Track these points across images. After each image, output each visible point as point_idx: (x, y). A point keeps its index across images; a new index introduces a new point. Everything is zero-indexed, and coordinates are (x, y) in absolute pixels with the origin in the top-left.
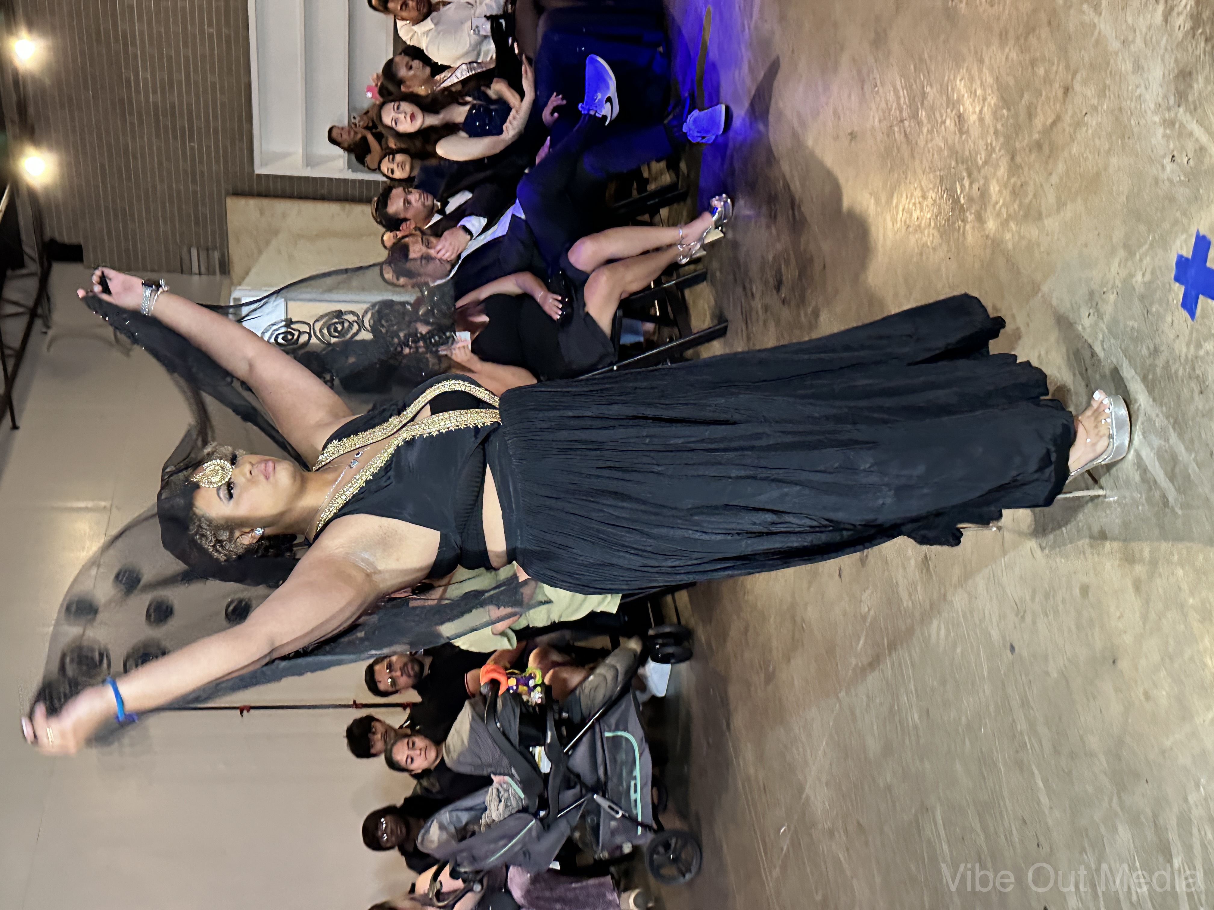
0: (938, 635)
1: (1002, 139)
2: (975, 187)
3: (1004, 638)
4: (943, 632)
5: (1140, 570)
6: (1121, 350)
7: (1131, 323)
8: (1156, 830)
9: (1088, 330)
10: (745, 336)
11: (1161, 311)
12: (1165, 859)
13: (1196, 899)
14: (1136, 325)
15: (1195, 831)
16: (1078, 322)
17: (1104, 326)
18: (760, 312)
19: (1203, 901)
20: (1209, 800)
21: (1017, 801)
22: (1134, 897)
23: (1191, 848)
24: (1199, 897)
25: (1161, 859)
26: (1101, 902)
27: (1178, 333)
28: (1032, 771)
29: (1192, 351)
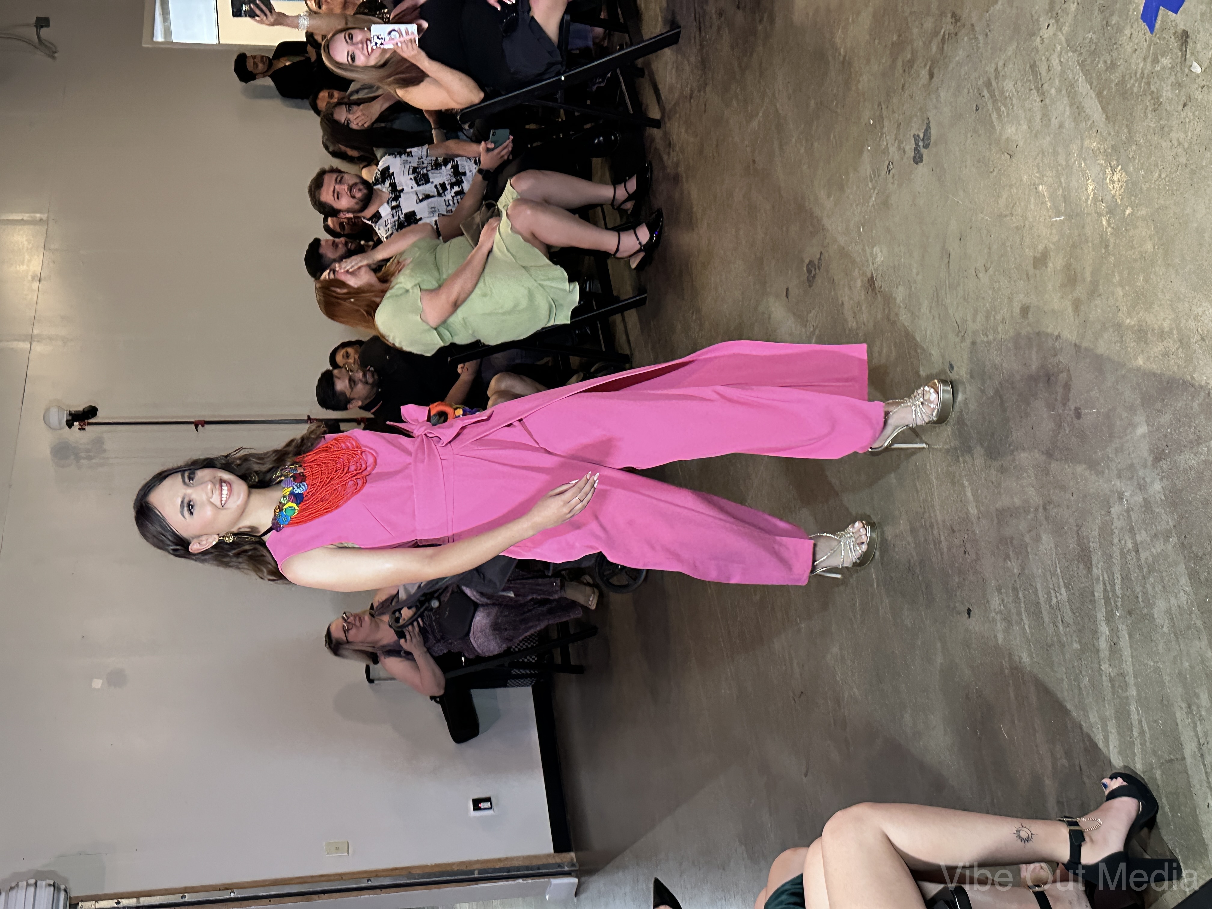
3: (943, 357)
5: (1080, 291)
6: (1078, 63)
7: (1090, 35)
8: (1079, 540)
9: (1046, 41)
10: (698, 43)
11: (1121, 23)
12: (1085, 566)
13: (1113, 603)
14: (1094, 37)
15: (1116, 541)
16: (1037, 32)
17: (1063, 39)
18: (714, 16)
19: (1119, 606)
20: (1131, 513)
21: (948, 511)
22: (1054, 601)
23: (1111, 557)
24: (1115, 602)
25: (1081, 566)
26: (1023, 605)
27: (1136, 47)
28: (963, 484)
29: (1149, 66)
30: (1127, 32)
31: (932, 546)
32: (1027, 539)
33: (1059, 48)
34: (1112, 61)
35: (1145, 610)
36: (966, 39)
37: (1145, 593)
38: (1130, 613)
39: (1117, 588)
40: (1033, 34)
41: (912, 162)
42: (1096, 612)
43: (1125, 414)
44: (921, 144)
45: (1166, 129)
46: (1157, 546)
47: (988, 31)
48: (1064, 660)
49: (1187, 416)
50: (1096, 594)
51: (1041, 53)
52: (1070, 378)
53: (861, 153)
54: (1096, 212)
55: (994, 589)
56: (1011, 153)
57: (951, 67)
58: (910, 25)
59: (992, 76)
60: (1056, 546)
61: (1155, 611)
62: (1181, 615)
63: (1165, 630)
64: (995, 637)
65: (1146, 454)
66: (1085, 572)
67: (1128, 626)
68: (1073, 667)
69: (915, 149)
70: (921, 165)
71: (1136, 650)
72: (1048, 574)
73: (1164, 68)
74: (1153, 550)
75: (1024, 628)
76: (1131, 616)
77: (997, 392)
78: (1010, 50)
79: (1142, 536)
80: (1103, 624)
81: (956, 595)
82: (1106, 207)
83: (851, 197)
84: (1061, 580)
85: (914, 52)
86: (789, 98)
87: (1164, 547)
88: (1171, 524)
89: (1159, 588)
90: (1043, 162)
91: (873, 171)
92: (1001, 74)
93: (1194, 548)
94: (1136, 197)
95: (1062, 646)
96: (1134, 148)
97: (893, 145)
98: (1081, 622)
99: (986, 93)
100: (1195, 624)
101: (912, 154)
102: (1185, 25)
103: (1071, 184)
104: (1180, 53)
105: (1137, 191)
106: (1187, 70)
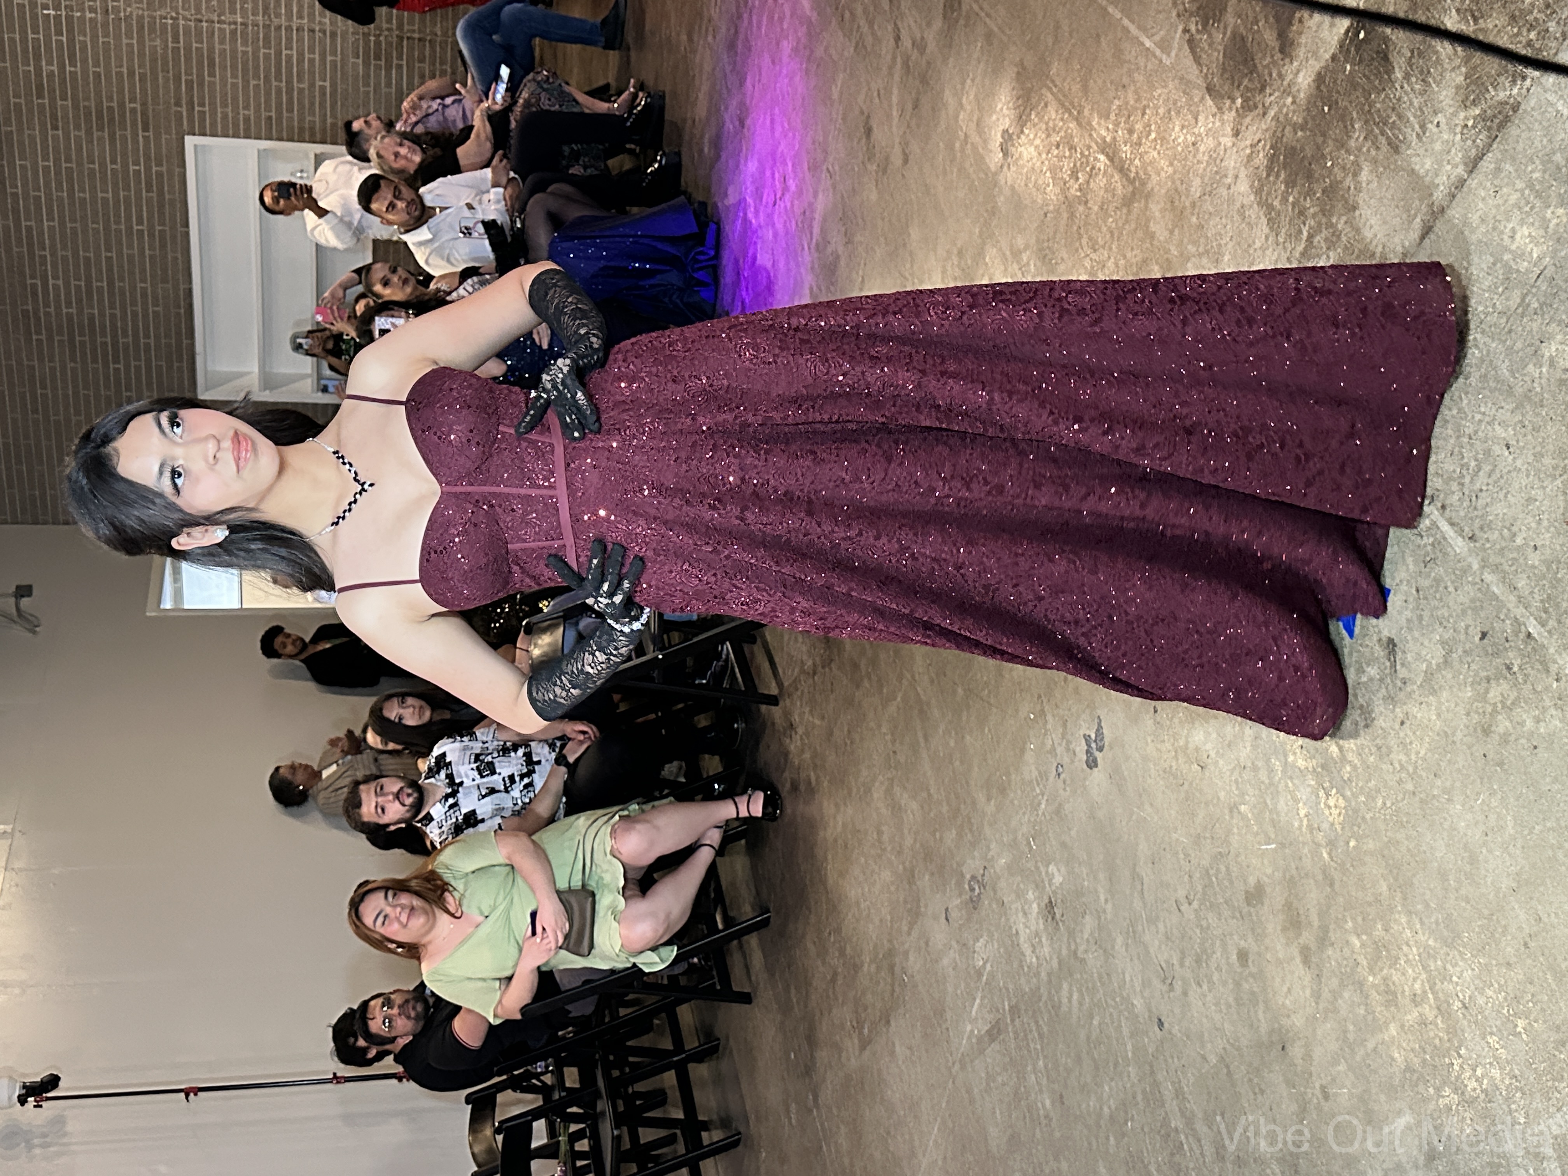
0: (1070, 1001)
3: (1150, 1011)
4: (1075, 996)
5: (1308, 937)
41: (1085, 767)
43: (1383, 1098)
44: (1093, 745)
45: (1384, 750)
52: (1309, 1046)
53: (1023, 751)
54: (1313, 842)
56: (1202, 764)
69: (1087, 752)
70: (1095, 770)
77: (1221, 1059)
82: (1325, 836)
83: (1016, 802)
86: (932, 682)
90: (1241, 777)
91: (1040, 773)
94: (1359, 827)
96: (1348, 768)
97: (1060, 745)
101: (1085, 758)
102: (1390, 632)
103: (1279, 807)
104: (1388, 664)
105: (1359, 820)
106: (1399, 684)
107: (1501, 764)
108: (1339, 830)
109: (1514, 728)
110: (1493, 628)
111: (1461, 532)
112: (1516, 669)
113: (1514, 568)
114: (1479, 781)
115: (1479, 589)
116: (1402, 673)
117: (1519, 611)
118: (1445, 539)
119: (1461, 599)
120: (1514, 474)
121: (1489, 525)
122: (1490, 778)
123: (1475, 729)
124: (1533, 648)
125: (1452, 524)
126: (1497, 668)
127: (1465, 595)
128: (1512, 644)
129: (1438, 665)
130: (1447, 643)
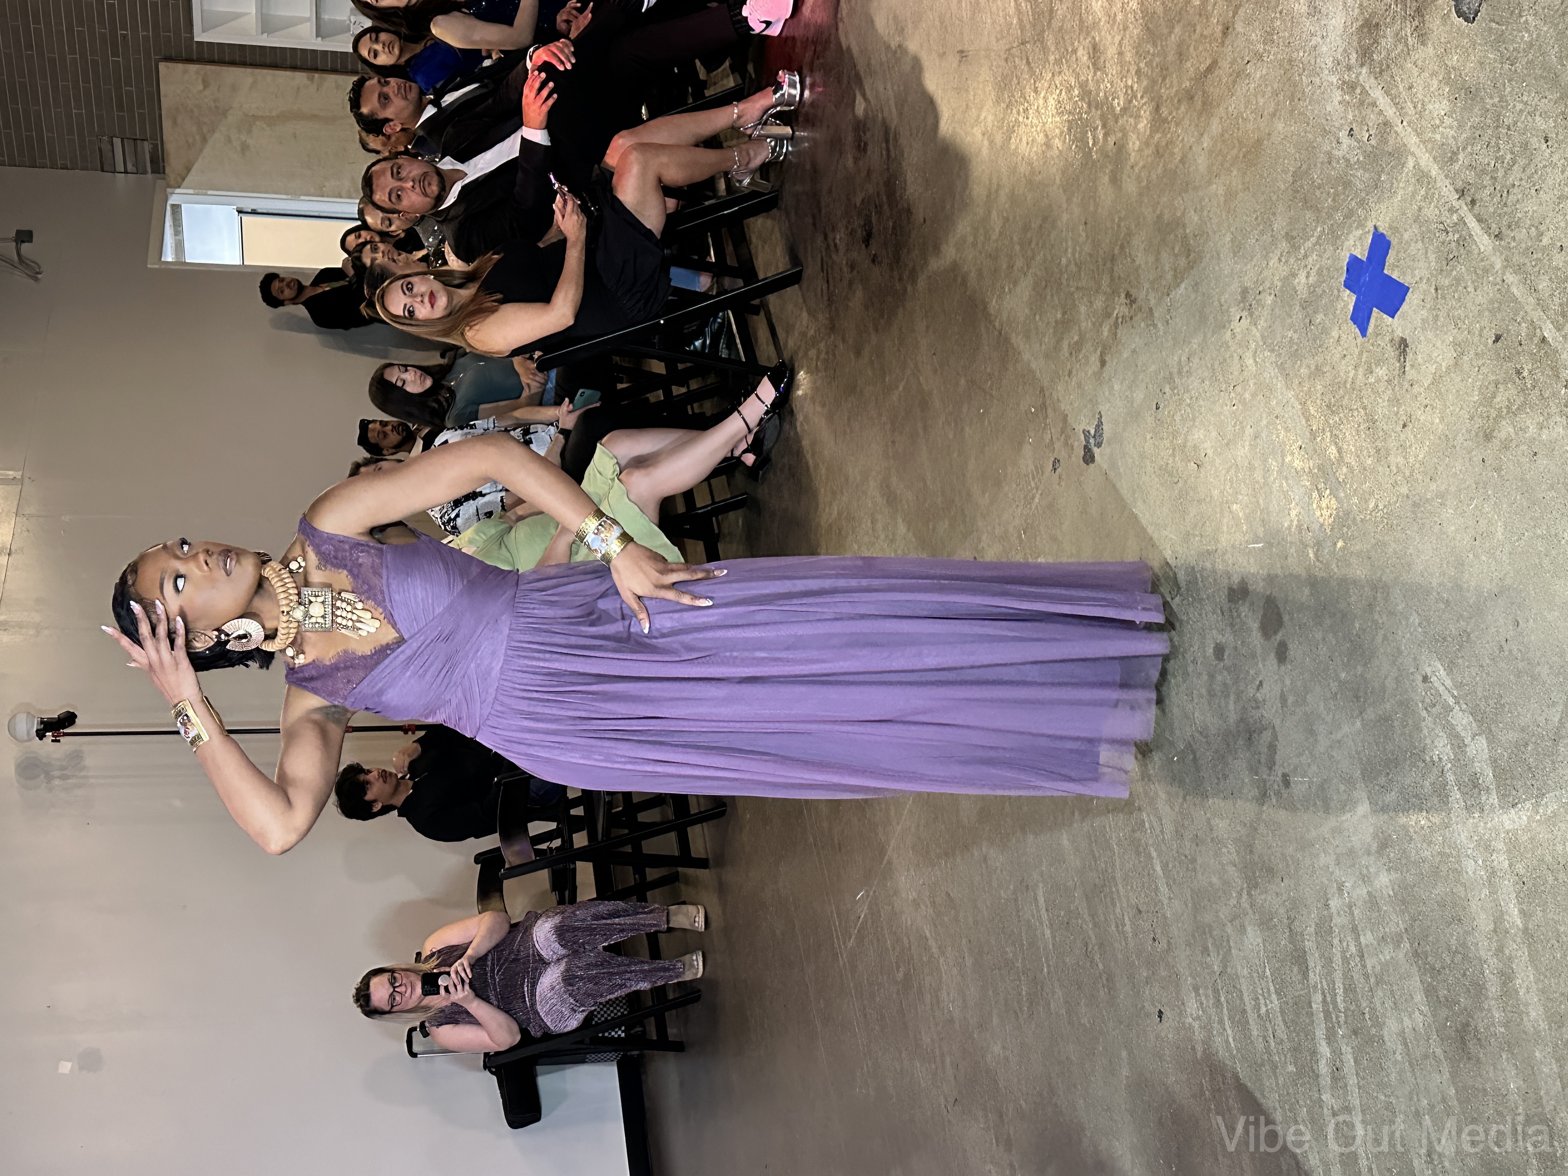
1: (1145, 83)
2: (1111, 140)
6: (1277, 365)
7: (1290, 334)
8: (1291, 936)
9: (1239, 337)
10: (826, 298)
11: (1327, 322)
12: (1300, 969)
13: (1334, 1019)
14: (1296, 336)
15: (1336, 941)
16: (1227, 325)
17: (1258, 335)
18: (845, 269)
19: (1342, 1022)
20: (1354, 908)
21: (1132, 887)
22: (1263, 1010)
23: (1330, 960)
24: (1337, 1017)
25: (1295, 969)
26: (1225, 1011)
27: (1345, 352)
28: (1150, 854)
29: (1360, 376)
30: (1335, 334)
31: (1113, 928)
32: (1229, 929)
33: (1253, 345)
34: (1317, 366)
35: (1373, 1031)
36: (1143, 325)
37: (1373, 1009)
38: (1355, 1033)
39: (1339, 1000)
40: (1222, 326)
41: (1082, 461)
42: (1314, 1028)
43: (1342, 787)
44: (1092, 441)
45: (1383, 452)
46: (1386, 952)
47: (1168, 317)
48: (1277, 1084)
49: (1416, 796)
50: (1314, 1006)
51: (1232, 349)
52: (1275, 737)
53: (1021, 444)
54: (1301, 542)
55: (1191, 988)
56: (1199, 463)
57: (1125, 355)
58: (1077, 302)
59: (1175, 370)
60: (1264, 941)
61: (1385, 1032)
62: (1416, 1039)
63: (1399, 1058)
64: (1193, 1048)
65: (1369, 839)
66: (1300, 977)
67: (1352, 1048)
68: (1288, 1093)
69: (1085, 447)
70: (1092, 465)
71: (1363, 1079)
72: (1255, 975)
73: (1378, 381)
74: (1381, 956)
75: (1227, 1041)
76: (1357, 1036)
77: (1189, 745)
78: (1195, 342)
79: (1367, 938)
80: (1324, 1043)
81: (1144, 992)
82: (1313, 537)
83: (1010, 495)
84: (1271, 984)
85: (1082, 335)
86: (935, 371)
87: (1394, 955)
88: (1402, 926)
89: (1389, 1004)
90: (1236, 477)
91: (1036, 467)
92: (1185, 370)
93: (1430, 959)
94: (1349, 528)
95: (1274, 1067)
96: (1345, 469)
97: (1058, 439)
98: (1296, 1039)
99: (1167, 389)
100: (1434, 1052)
101: (1082, 453)
102: (1403, 332)
103: (1271, 505)
104: (1398, 365)
105: (1350, 522)
106: (1406, 385)
107: (1498, 470)
108: (1328, 531)
109: (1517, 434)
110: (1509, 331)
111: (1487, 230)
112: (1525, 374)
113: (1537, 269)
114: (1474, 486)
115: (1499, 290)
116: (1411, 373)
117: (1536, 315)
118: (1471, 236)
119: (1480, 299)
120: (1549, 170)
121: (1517, 223)
122: (1485, 484)
123: (1477, 434)
124: (1546, 352)
125: (1480, 220)
126: (1507, 373)
127: (1483, 296)
128: (1526, 348)
129: (1448, 368)
130: (1460, 345)
